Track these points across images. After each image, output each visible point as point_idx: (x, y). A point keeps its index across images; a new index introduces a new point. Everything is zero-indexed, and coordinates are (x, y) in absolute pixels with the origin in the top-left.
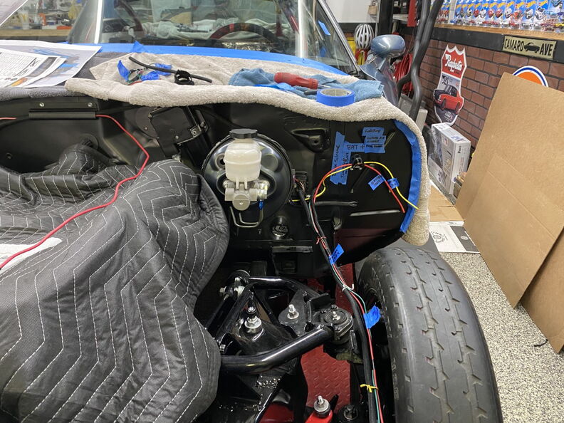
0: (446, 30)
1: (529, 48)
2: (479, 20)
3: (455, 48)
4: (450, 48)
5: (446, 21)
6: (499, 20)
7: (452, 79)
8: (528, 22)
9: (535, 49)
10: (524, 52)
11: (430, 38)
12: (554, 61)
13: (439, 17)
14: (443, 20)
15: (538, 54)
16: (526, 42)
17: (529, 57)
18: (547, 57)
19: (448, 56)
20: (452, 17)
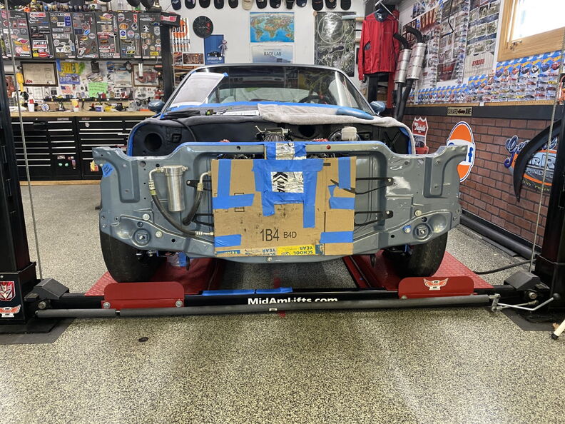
0: (414, 108)
1: (460, 112)
2: (433, 100)
3: (420, 118)
4: (417, 118)
5: (413, 103)
6: (444, 99)
7: (420, 137)
8: (458, 99)
9: (463, 112)
10: (458, 114)
11: (404, 114)
12: (472, 117)
13: (408, 101)
14: (411, 102)
15: (464, 115)
16: (459, 109)
17: (461, 117)
18: (469, 115)
19: (416, 124)
20: (416, 99)
